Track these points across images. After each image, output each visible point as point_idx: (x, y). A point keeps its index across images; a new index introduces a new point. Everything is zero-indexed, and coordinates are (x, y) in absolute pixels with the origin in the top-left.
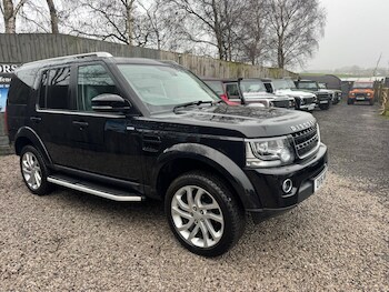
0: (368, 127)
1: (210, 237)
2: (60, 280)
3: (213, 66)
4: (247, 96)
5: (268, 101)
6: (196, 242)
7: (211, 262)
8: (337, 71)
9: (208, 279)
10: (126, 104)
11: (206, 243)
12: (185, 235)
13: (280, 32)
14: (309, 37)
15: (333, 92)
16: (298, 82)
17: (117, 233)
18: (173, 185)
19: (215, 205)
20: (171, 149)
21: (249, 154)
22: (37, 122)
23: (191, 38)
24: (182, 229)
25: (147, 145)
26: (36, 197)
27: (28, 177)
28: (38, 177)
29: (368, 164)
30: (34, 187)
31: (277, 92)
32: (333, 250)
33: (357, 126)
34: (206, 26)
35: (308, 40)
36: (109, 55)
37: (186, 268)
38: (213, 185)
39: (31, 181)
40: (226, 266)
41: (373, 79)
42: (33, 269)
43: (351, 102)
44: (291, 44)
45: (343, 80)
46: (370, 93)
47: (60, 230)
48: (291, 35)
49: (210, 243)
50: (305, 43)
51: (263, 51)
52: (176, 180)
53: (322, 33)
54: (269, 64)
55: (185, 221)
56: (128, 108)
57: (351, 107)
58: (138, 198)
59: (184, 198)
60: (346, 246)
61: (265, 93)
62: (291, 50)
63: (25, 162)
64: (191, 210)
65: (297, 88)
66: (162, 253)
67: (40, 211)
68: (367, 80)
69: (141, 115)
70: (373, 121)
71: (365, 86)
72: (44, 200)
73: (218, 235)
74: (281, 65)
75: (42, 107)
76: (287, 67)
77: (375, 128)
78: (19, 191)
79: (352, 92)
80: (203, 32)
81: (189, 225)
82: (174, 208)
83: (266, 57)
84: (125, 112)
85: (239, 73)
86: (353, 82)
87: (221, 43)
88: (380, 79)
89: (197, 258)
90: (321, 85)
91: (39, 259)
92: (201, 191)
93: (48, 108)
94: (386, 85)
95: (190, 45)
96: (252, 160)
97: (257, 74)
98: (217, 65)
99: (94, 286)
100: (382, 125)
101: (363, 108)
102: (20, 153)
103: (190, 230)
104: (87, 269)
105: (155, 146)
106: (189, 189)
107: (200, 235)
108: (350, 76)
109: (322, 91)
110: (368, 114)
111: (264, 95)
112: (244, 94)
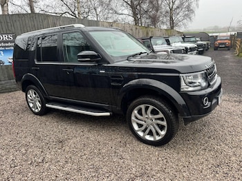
0: (230, 64)
1: (158, 134)
2: (69, 164)
3: (132, 30)
4: (156, 48)
5: (169, 50)
6: (148, 138)
7: (159, 149)
8: (205, 29)
9: (160, 159)
10: (98, 56)
11: (155, 138)
12: (141, 134)
13: (171, 6)
14: (189, 8)
15: (205, 43)
16: (185, 38)
17: (96, 135)
18: (132, 105)
19: (161, 115)
20: (129, 84)
21: (183, 84)
22: (37, 70)
23: (116, 13)
24: (138, 131)
25: (113, 81)
26: (38, 117)
27: (31, 105)
28: (38, 104)
29: (236, 86)
30: (36, 111)
31: (173, 45)
32: (229, 138)
33: (223, 63)
34: (125, 4)
35: (188, 11)
36: (82, 26)
37: (145, 154)
38: (159, 103)
39: (34, 107)
40: (168, 150)
41: (229, 34)
42: (52, 159)
43: (216, 48)
44: (178, 14)
45: (210, 35)
46: (228, 42)
47: (60, 136)
48: (178, 7)
49: (158, 138)
50: (186, 13)
51: (161, 19)
52: (134, 102)
53: (197, 5)
54: (165, 27)
55: (140, 126)
56: (100, 59)
57: (217, 52)
58: (108, 114)
59: (140, 112)
60: (236, 135)
61: (166, 45)
62: (178, 17)
63: (29, 96)
64: (145, 119)
65: (184, 41)
66: (128, 145)
67: (43, 125)
68: (225, 34)
69: (109, 63)
70: (233, 60)
71: (225, 38)
72: (43, 118)
73: (163, 133)
74: (172, 28)
75: (39, 61)
76: (176, 29)
77: (235, 64)
78: (26, 113)
79: (217, 43)
80: (123, 8)
81: (143, 128)
82: (133, 118)
83: (163, 23)
84: (97, 62)
85: (147, 33)
86: (217, 36)
87: (135, 15)
88: (233, 33)
89: (150, 147)
90: (197, 39)
91: (53, 153)
92: (151, 107)
93: (44, 61)
94: (237, 37)
95: (116, 17)
96: (184, 87)
97: (158, 33)
98: (134, 29)
99: (92, 167)
100: (239, 62)
101: (224, 52)
102: (25, 90)
103: (144, 131)
104: (85, 157)
105: (119, 81)
106: (143, 107)
107: (151, 133)
108: (214, 33)
109: (199, 42)
110: (228, 55)
111: (165, 47)
112: (154, 47)
